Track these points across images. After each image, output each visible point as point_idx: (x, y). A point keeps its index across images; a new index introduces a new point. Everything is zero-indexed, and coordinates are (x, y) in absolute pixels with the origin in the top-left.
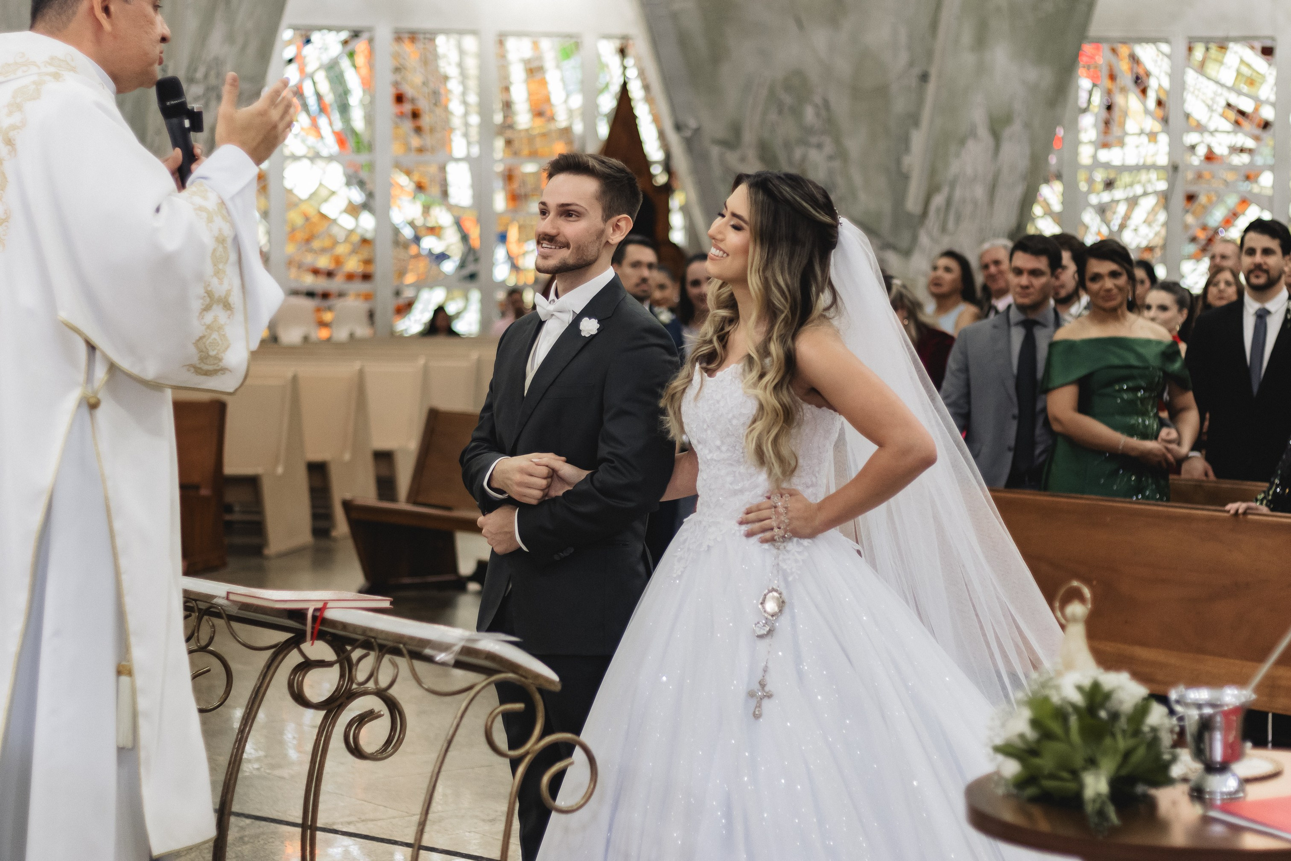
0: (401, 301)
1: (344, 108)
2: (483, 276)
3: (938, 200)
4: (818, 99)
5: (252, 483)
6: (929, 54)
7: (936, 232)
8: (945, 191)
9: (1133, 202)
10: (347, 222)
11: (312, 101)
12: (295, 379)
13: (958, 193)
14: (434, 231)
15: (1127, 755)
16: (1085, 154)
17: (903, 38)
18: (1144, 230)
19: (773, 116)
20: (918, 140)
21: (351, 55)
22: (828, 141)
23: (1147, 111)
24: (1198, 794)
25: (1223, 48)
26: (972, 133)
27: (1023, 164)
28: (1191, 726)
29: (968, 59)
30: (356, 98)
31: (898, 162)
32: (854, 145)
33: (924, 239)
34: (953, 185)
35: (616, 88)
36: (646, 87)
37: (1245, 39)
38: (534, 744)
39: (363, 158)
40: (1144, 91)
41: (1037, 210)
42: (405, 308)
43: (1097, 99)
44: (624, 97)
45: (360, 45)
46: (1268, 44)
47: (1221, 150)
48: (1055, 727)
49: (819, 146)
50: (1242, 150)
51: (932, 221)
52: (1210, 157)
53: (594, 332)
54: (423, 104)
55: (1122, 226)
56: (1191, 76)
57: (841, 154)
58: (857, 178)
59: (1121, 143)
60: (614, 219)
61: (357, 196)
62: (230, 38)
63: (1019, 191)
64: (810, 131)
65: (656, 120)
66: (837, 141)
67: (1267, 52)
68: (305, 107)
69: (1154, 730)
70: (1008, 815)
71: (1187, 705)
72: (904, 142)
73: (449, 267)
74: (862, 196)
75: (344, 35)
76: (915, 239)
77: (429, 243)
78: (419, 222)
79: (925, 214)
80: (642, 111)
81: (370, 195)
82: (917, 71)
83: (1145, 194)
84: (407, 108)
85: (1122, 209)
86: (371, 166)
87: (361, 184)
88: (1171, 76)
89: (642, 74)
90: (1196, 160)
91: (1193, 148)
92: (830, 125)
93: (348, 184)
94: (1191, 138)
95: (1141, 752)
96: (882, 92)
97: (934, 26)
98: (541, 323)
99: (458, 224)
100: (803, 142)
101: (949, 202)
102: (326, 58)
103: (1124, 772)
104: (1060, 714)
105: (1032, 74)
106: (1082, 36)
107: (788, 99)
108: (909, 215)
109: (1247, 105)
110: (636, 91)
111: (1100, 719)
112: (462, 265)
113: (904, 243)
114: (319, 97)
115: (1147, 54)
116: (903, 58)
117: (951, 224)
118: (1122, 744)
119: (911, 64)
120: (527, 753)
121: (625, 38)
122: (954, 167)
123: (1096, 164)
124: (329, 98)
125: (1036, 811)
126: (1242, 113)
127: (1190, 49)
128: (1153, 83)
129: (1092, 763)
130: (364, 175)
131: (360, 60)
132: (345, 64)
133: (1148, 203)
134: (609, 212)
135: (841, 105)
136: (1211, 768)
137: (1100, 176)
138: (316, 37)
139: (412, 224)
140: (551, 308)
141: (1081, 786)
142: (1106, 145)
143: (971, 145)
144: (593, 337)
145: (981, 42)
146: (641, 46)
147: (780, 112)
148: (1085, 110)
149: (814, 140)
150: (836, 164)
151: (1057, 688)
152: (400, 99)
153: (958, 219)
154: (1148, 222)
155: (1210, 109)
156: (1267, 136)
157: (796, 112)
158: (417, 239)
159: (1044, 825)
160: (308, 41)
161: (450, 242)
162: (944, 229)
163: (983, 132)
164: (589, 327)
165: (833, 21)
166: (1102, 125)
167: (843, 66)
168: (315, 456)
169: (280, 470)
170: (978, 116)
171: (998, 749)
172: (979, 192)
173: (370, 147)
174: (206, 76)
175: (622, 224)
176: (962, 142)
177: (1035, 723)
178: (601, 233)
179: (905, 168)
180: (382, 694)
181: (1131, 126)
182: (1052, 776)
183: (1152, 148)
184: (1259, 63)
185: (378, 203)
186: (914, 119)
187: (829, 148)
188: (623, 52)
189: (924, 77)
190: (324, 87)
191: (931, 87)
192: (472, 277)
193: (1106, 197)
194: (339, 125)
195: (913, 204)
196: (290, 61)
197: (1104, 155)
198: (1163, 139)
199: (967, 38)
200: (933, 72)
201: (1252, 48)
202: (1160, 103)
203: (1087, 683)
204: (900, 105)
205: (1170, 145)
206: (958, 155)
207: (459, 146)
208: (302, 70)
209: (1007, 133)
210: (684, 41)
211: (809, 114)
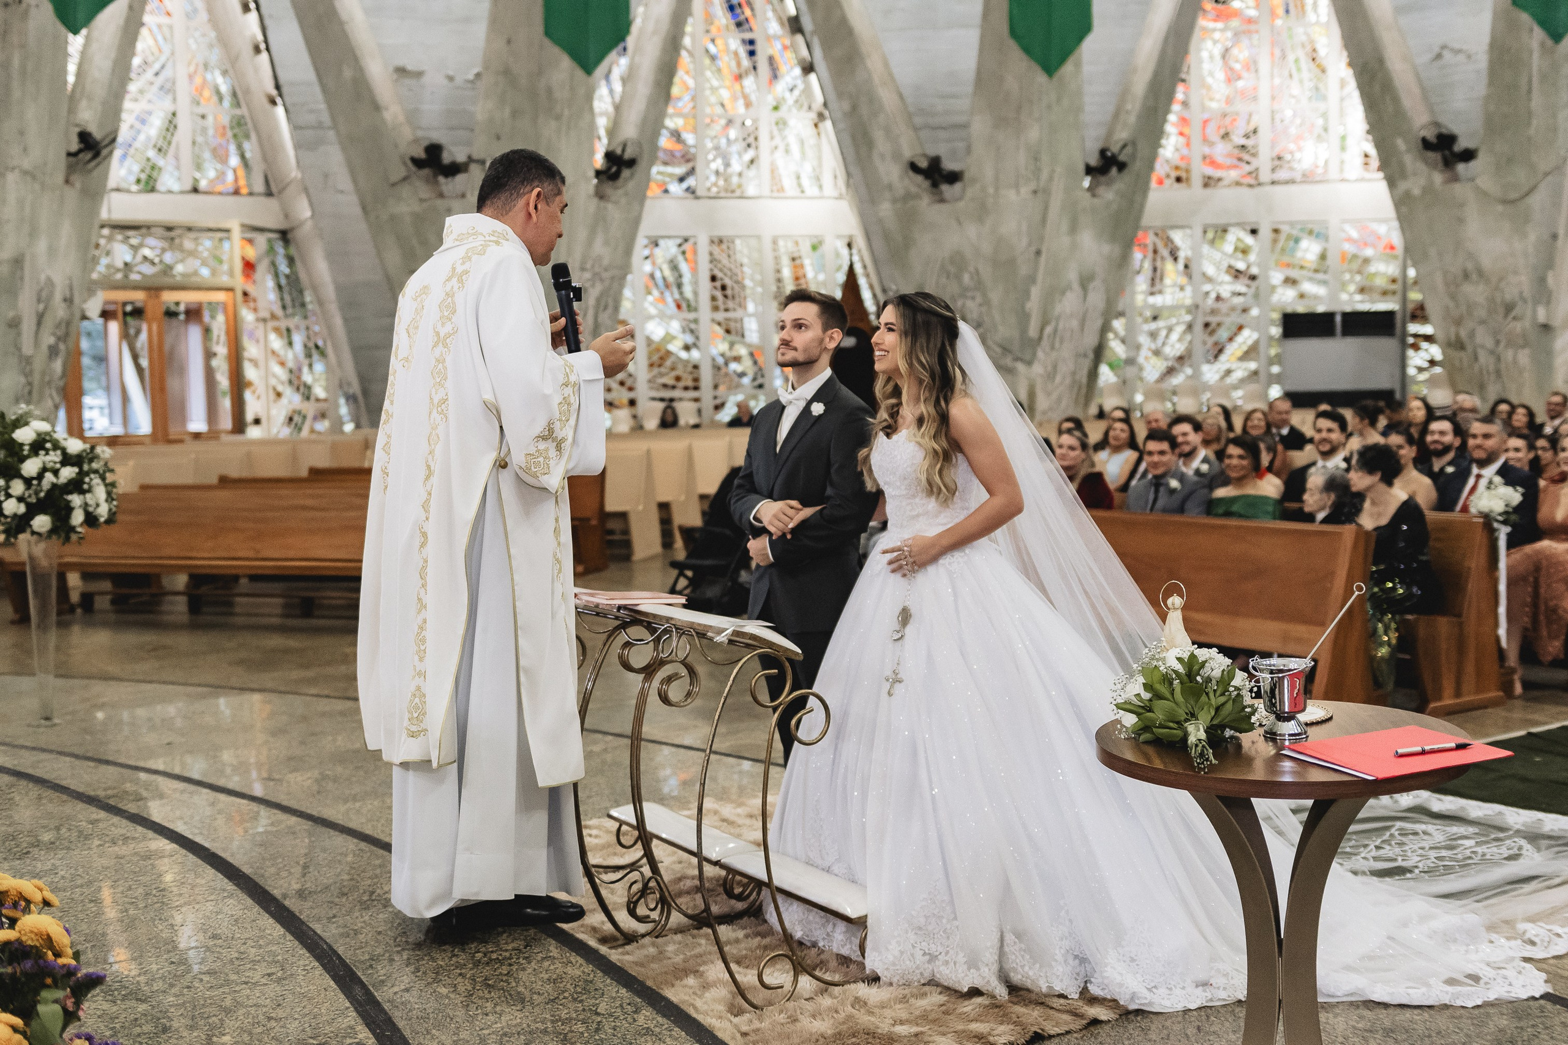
0: (718, 402)
1: (679, 286)
2: (766, 386)
3: (1048, 330)
4: (971, 269)
5: (623, 516)
6: (1042, 239)
7: (1047, 349)
8: (1053, 324)
9: (1170, 330)
10: (684, 355)
11: (660, 282)
12: (648, 452)
13: (1061, 326)
14: (737, 359)
15: (1218, 709)
16: (1140, 299)
17: (1024, 228)
18: (1178, 346)
19: (944, 280)
20: (1035, 292)
21: (684, 253)
22: (978, 295)
23: (1177, 272)
24: (1271, 736)
25: (1225, 231)
26: (1069, 287)
27: (1101, 305)
28: (1265, 685)
29: (1066, 240)
30: (687, 279)
31: (1023, 307)
32: (995, 296)
33: (1040, 354)
34: (1058, 319)
35: (846, 268)
36: (865, 267)
37: (1240, 225)
38: (786, 697)
39: (692, 316)
40: (1176, 259)
41: (1111, 335)
42: (719, 407)
43: (1147, 265)
44: (851, 273)
45: (687, 247)
46: (1254, 227)
47: (1225, 293)
48: (1163, 689)
49: (973, 298)
50: (1240, 294)
51: (1045, 342)
52: (1218, 298)
53: (822, 412)
54: (728, 282)
55: (1164, 344)
56: (1206, 249)
57: (986, 303)
58: (997, 317)
59: (1160, 292)
60: (830, 332)
61: (689, 339)
62: (606, 243)
63: (1099, 323)
64: (967, 289)
65: (871, 287)
66: (984, 295)
67: (1254, 232)
68: (656, 285)
69: (1237, 689)
70: (1129, 755)
71: (1262, 671)
72: (1027, 294)
73: (746, 381)
74: (1000, 328)
75: (679, 241)
76: (1034, 354)
77: (734, 366)
78: (728, 354)
79: (1040, 338)
80: (862, 282)
81: (697, 338)
82: (1033, 249)
83: (1178, 323)
84: (718, 284)
85: (1163, 333)
86: (696, 321)
87: (692, 331)
88: (1192, 248)
89: (862, 260)
90: (1210, 301)
91: (1207, 293)
92: (979, 285)
93: (684, 331)
94: (1207, 287)
95: (1229, 706)
96: (1011, 262)
97: (1044, 220)
98: (784, 408)
99: (752, 355)
100: (963, 296)
101: (1055, 331)
102: (669, 257)
103: (1215, 722)
104: (1167, 680)
105: (1106, 248)
106: (1137, 227)
107: (953, 270)
108: (1031, 340)
109: (1241, 266)
110: (858, 269)
111: (1197, 682)
112: (754, 379)
113: (1027, 357)
114: (664, 279)
115: (1177, 237)
116: (1024, 241)
117: (1057, 345)
118: (1215, 701)
119: (1030, 245)
120: (780, 704)
121: (851, 237)
122: (1058, 309)
123: (1146, 305)
124: (671, 279)
125: (1150, 750)
126: (1238, 271)
127: (1205, 232)
128: (1182, 255)
129: (1193, 715)
130: (693, 326)
131: (689, 255)
132: (680, 258)
133: (1180, 329)
134: (826, 328)
135: (986, 272)
136: (1282, 717)
137: (1148, 314)
138: (662, 242)
139: (723, 355)
140: (790, 397)
141: (1186, 735)
142: (1152, 294)
143: (1069, 294)
144: (820, 416)
145: (1073, 229)
146: (860, 242)
147: (948, 277)
148: (1138, 272)
149: (969, 294)
150: (984, 309)
151: (1164, 659)
152: (713, 279)
153: (1061, 342)
154: (1180, 340)
155: (1218, 268)
156: (1254, 284)
157: (958, 277)
158: (726, 364)
159: (1158, 764)
160: (657, 245)
161: (746, 365)
162: (1053, 348)
163: (1076, 286)
164: (818, 409)
165: (980, 220)
166: (1149, 282)
167: (987, 248)
168: (663, 498)
169: (641, 508)
170: (1072, 276)
171: (1119, 706)
172: (1075, 323)
173: (696, 310)
174: (593, 266)
175: (835, 335)
176: (1063, 293)
177: (1147, 687)
178: (821, 341)
179: (1027, 310)
180: (684, 663)
181: (1168, 281)
182: (1162, 726)
183: (1181, 295)
184: (1249, 240)
185: (701, 344)
186: (1032, 279)
187: (979, 299)
188: (849, 245)
189: (1038, 253)
190: (667, 273)
191: (1043, 259)
192: (761, 386)
193: (1153, 326)
194: (677, 296)
195: (1033, 332)
196: (647, 258)
197: (1152, 300)
198: (1189, 290)
199: (1065, 227)
200: (1044, 250)
201: (1245, 230)
202: (1186, 267)
203: (1186, 656)
204: (1024, 270)
205: (1193, 291)
206: (1060, 301)
207: (751, 307)
208: (654, 263)
209: (1091, 286)
210: (887, 236)
211: (966, 278)
